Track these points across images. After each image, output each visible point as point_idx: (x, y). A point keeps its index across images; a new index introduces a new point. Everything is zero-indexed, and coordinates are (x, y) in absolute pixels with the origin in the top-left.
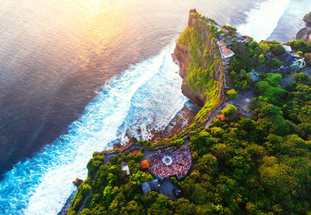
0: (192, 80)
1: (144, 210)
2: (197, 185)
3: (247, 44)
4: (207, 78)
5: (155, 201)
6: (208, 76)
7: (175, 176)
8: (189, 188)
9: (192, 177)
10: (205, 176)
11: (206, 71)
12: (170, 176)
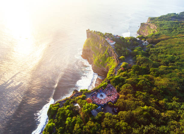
0: (97, 62)
1: (99, 125)
2: (126, 101)
3: (120, 38)
4: (105, 58)
5: (104, 117)
6: (106, 56)
7: (110, 101)
8: (122, 103)
9: (121, 98)
10: (128, 95)
11: (104, 55)
12: (107, 103)
